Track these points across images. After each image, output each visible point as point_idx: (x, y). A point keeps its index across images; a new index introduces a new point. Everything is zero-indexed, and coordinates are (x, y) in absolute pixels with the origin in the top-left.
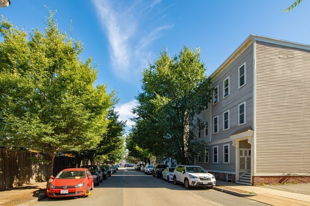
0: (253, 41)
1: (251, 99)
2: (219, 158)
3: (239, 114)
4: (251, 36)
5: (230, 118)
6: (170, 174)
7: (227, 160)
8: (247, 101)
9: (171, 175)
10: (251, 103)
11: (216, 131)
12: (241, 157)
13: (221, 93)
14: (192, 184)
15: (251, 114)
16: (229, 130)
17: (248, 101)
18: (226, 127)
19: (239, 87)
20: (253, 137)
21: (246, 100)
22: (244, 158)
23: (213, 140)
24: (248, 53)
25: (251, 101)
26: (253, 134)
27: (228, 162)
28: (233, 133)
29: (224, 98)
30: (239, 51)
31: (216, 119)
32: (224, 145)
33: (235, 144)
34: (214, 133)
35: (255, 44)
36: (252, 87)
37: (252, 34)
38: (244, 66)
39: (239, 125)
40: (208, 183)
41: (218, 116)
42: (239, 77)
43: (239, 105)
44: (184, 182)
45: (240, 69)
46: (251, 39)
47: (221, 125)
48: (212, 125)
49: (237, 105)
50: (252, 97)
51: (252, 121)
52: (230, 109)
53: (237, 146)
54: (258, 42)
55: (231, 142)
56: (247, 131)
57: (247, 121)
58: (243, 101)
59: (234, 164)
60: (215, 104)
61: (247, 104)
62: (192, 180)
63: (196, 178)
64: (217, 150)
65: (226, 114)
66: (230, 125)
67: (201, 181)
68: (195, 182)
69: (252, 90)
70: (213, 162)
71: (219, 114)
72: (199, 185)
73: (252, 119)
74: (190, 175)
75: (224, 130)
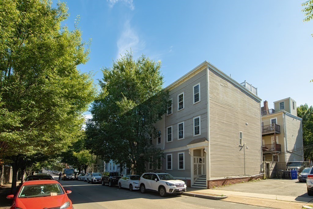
0: (207, 67)
1: (206, 114)
2: (173, 165)
3: (194, 127)
4: (206, 62)
5: (185, 129)
7: (181, 167)
8: (202, 116)
9: (135, 183)
10: (205, 117)
11: (170, 139)
12: (195, 164)
13: (175, 106)
14: (169, 192)
15: (206, 127)
16: (184, 139)
17: (203, 115)
18: (181, 137)
19: (194, 103)
20: (208, 146)
21: (201, 115)
23: (166, 148)
24: (202, 76)
25: (206, 116)
26: (208, 144)
27: (183, 168)
28: (190, 143)
29: (178, 110)
30: (194, 73)
31: (170, 129)
32: (179, 153)
33: (191, 153)
34: (167, 142)
35: (208, 70)
36: (207, 104)
37: (207, 61)
38: (198, 85)
39: (194, 135)
40: (183, 189)
41: (172, 127)
42: (194, 95)
43: (194, 119)
44: (157, 190)
45: (195, 87)
46: (205, 64)
47: (175, 135)
48: (166, 135)
49: (192, 118)
50: (206, 113)
51: (207, 133)
52: (185, 121)
54: (210, 69)
55: (187, 151)
56: (204, 141)
57: (202, 132)
58: (198, 116)
59: (190, 171)
60: (169, 115)
61: (201, 119)
62: (169, 188)
63: (173, 185)
64: (171, 158)
65: (181, 125)
66: (185, 135)
67: (177, 188)
68: (173, 189)
69: (207, 107)
70: (167, 169)
71: (173, 125)
72: (176, 192)
73: (206, 131)
74: (166, 182)
75: (178, 139)
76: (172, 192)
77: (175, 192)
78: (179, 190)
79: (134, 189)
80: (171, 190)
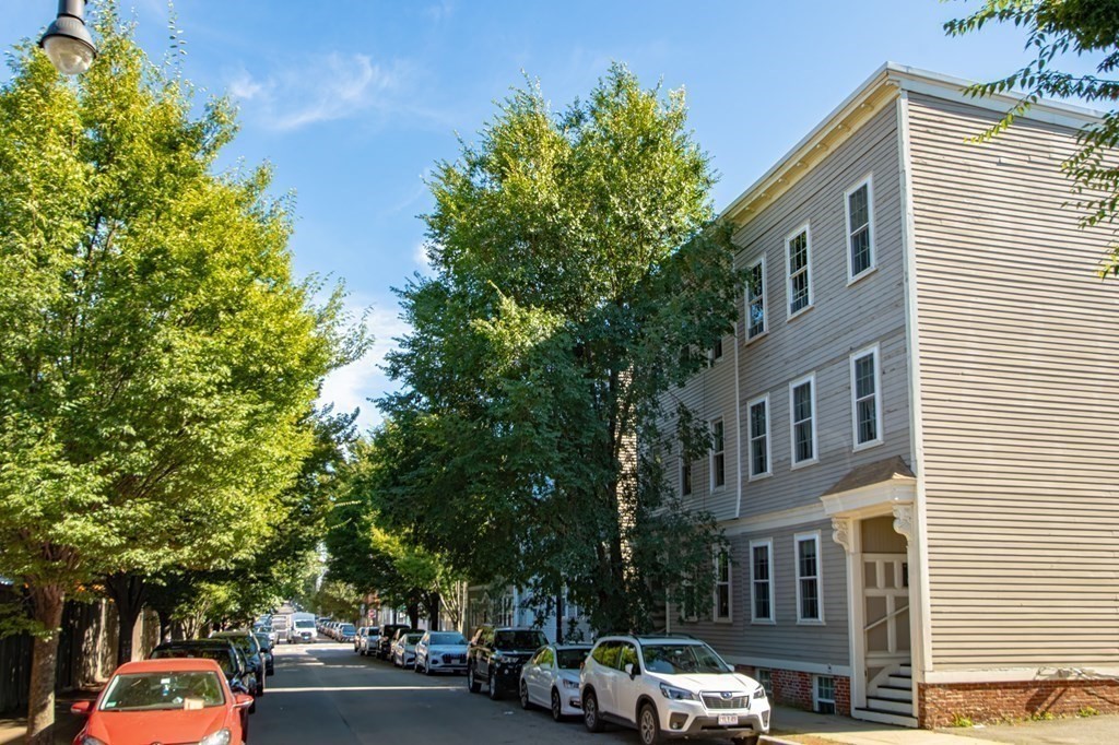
0: (897, 92)
1: (900, 337)
2: (776, 599)
3: (854, 400)
4: (888, 71)
5: (818, 413)
6: (565, 681)
7: (810, 610)
8: (884, 344)
9: (571, 683)
10: (898, 353)
11: (760, 466)
12: (872, 592)
14: (671, 726)
15: (902, 405)
16: (817, 465)
17: (889, 342)
18: (804, 451)
19: (851, 279)
20: (911, 504)
21: (881, 339)
22: (883, 599)
23: (748, 511)
24: (880, 138)
25: (901, 344)
26: (914, 494)
27: (817, 617)
28: (837, 484)
29: (790, 315)
30: (846, 124)
31: (759, 410)
32: (799, 537)
33: (843, 536)
34: (752, 478)
35: (904, 103)
36: (901, 284)
37: (891, 65)
38: (865, 187)
39: (858, 446)
40: (740, 719)
41: (766, 399)
42: (849, 234)
43: (853, 358)
44: (634, 720)
45: (852, 197)
46: (887, 81)
47: (780, 441)
48: (744, 439)
49: (845, 356)
50: (901, 330)
51: (904, 435)
52: (818, 369)
53: (852, 544)
54: (914, 96)
55: (826, 525)
56: (889, 477)
57: (888, 431)
58: (869, 343)
59: (841, 628)
60: (754, 339)
61: (884, 358)
62: (671, 707)
63: (690, 695)
64: (767, 561)
65: (803, 392)
66: (819, 443)
67: (709, 712)
68: (686, 716)
69: (903, 298)
70: (754, 619)
71: (772, 390)
72: (703, 728)
73: (904, 426)
74: (663, 683)
75: (794, 465)
76: (685, 728)
77: (698, 730)
78: (721, 722)
79: (567, 710)
80: (678, 719)
